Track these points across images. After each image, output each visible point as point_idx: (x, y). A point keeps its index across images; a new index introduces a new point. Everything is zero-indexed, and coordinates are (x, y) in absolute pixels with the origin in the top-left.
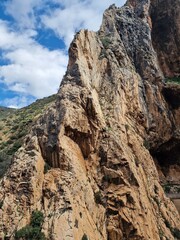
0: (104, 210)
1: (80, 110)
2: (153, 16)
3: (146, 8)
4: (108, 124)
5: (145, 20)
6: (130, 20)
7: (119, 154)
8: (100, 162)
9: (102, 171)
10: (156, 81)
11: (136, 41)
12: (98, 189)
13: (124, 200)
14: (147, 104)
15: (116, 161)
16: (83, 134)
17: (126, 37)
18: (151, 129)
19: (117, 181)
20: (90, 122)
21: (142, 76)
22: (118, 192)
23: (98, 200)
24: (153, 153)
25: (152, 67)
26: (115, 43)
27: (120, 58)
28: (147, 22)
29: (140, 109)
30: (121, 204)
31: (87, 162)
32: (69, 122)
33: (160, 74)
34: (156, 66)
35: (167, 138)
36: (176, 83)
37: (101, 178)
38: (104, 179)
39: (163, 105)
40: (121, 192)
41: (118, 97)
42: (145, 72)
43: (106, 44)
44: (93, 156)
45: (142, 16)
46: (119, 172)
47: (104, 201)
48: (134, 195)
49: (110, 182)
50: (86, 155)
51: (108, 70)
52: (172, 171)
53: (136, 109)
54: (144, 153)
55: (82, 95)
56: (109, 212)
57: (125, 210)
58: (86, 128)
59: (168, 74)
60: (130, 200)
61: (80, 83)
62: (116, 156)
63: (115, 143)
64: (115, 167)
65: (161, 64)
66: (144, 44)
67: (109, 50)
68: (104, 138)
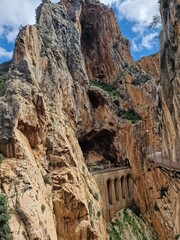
0: (50, 188)
1: (32, 106)
2: (83, 23)
3: (78, 14)
4: (52, 119)
5: (76, 25)
6: (65, 22)
7: (62, 144)
8: (47, 151)
9: (48, 158)
10: (84, 83)
11: (69, 43)
12: (45, 173)
13: (66, 177)
14: (76, 102)
15: (60, 150)
16: (32, 128)
17: (60, 37)
18: (79, 123)
19: (61, 165)
20: (38, 117)
21: (73, 77)
22: (61, 173)
23: (46, 181)
24: (80, 143)
25: (81, 71)
26: (54, 44)
27: (58, 59)
29: (72, 106)
30: (64, 181)
31: (35, 152)
32: (22, 117)
33: (87, 78)
34: (84, 71)
35: (89, 130)
36: (97, 88)
37: (47, 164)
38: (50, 164)
39: (88, 104)
40: (64, 172)
41: (58, 96)
42: (75, 74)
43: (46, 42)
44: (41, 147)
45: (74, 20)
46: (63, 157)
47: (51, 181)
48: (73, 173)
49: (54, 167)
50: (33, 147)
51: (49, 69)
53: (69, 106)
54: (76, 142)
55: (33, 93)
56: (55, 188)
57: (66, 185)
58: (35, 122)
59: (91, 78)
60: (70, 177)
61: (29, 81)
62: (60, 145)
63: (59, 135)
64: (59, 154)
65: (87, 68)
66: (75, 48)
67: (49, 50)
68: (49, 131)
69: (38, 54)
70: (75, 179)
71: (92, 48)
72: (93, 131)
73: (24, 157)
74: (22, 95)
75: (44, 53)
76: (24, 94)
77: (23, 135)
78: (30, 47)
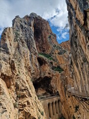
0: (17, 110)
1: (9, 65)
2: (34, 27)
3: (32, 23)
4: (19, 72)
5: (31, 28)
6: (26, 26)
7: (24, 85)
8: (16, 89)
9: (17, 93)
10: (35, 54)
11: (28, 36)
12: (15, 102)
13: (26, 103)
14: (32, 63)
15: (23, 88)
16: (8, 77)
17: (24, 33)
18: (33, 73)
19: (23, 96)
20: (12, 71)
21: (30, 51)
22: (24, 101)
23: (15, 106)
24: (34, 84)
25: (34, 48)
26: (21, 36)
27: (23, 42)
28: (32, 28)
29: (30, 65)
30: (25, 106)
31: (9, 90)
32: (3, 72)
33: (37, 52)
34: (36, 48)
35: (38, 77)
36: (42, 56)
37: (16, 96)
38: (17, 96)
39: (37, 64)
40: (25, 101)
41: (22, 60)
42: (31, 50)
43: (17, 35)
44: (13, 87)
45: (30, 26)
46: (25, 92)
47: (18, 106)
48: (30, 101)
49: (20, 98)
50: (9, 87)
51: (18, 47)
52: (39, 90)
53: (28, 65)
54: (31, 84)
55: (9, 59)
56: (20, 110)
57: (26, 108)
58: (10, 74)
59: (39, 51)
60: (28, 103)
61: (8, 53)
63: (23, 81)
64: (23, 90)
65: (37, 47)
66: (31, 38)
67: (18, 38)
68: (17, 78)
69: (13, 40)
70: (31, 104)
71: (39, 38)
72: (40, 78)
73: (3, 93)
74: (4, 60)
75: (16, 40)
76: (5, 60)
77: (3, 81)
78: (9, 37)
